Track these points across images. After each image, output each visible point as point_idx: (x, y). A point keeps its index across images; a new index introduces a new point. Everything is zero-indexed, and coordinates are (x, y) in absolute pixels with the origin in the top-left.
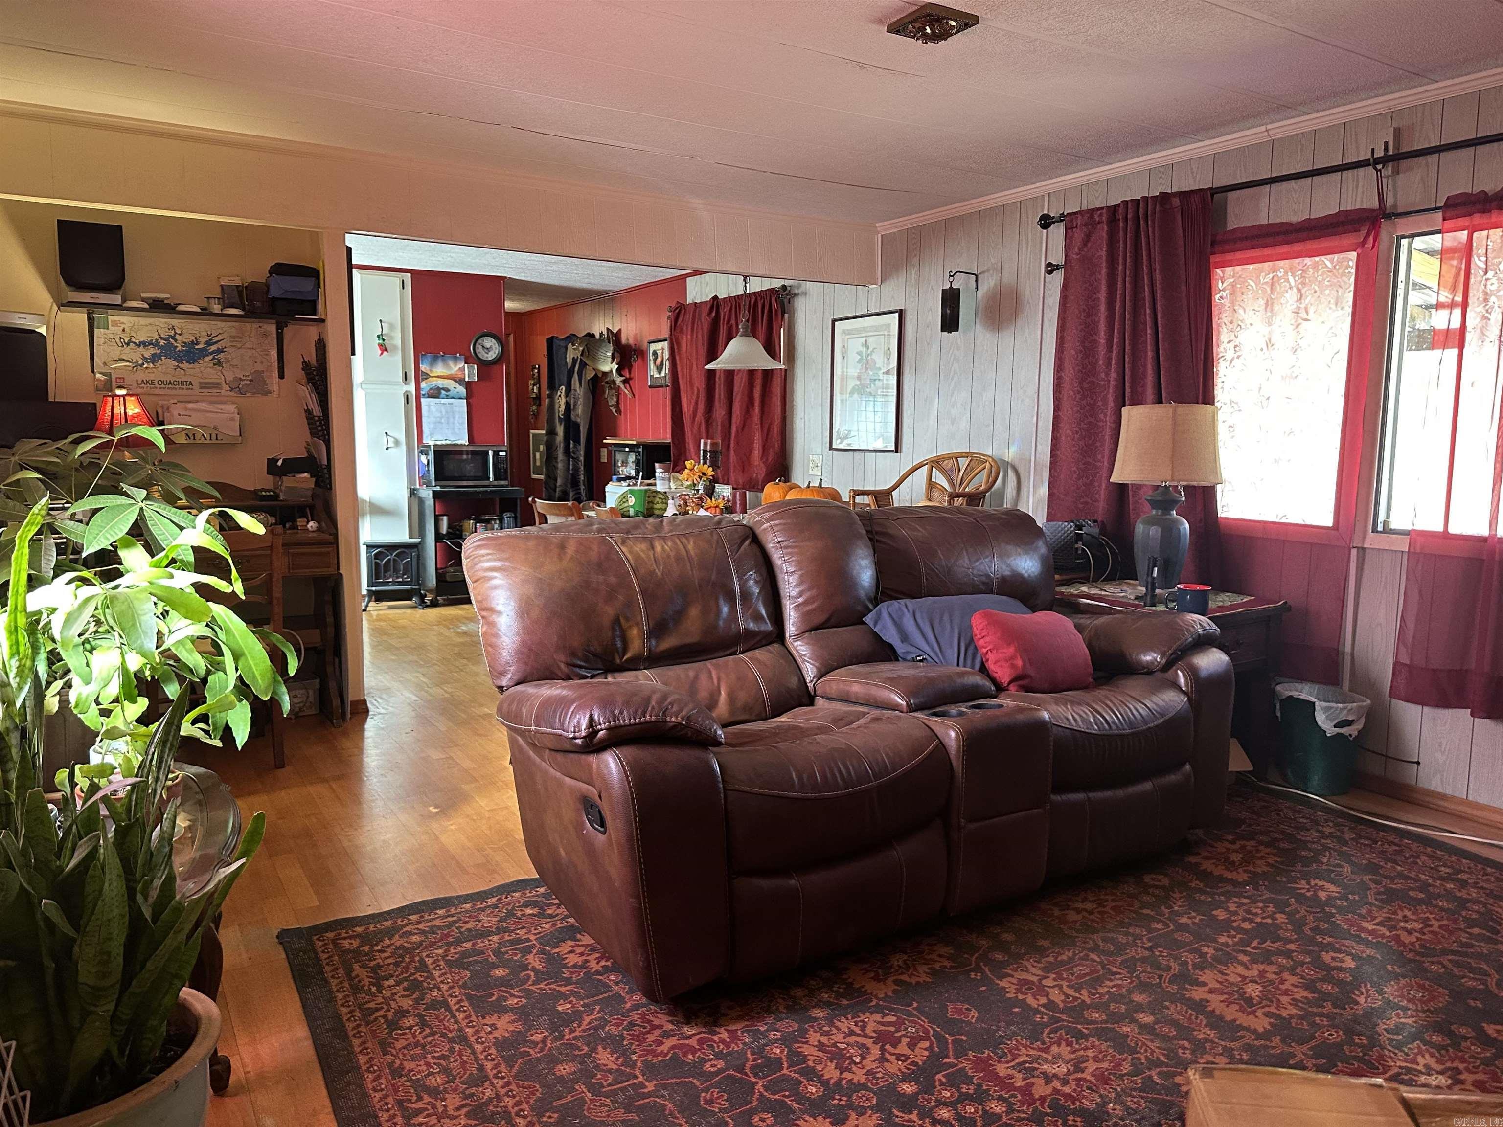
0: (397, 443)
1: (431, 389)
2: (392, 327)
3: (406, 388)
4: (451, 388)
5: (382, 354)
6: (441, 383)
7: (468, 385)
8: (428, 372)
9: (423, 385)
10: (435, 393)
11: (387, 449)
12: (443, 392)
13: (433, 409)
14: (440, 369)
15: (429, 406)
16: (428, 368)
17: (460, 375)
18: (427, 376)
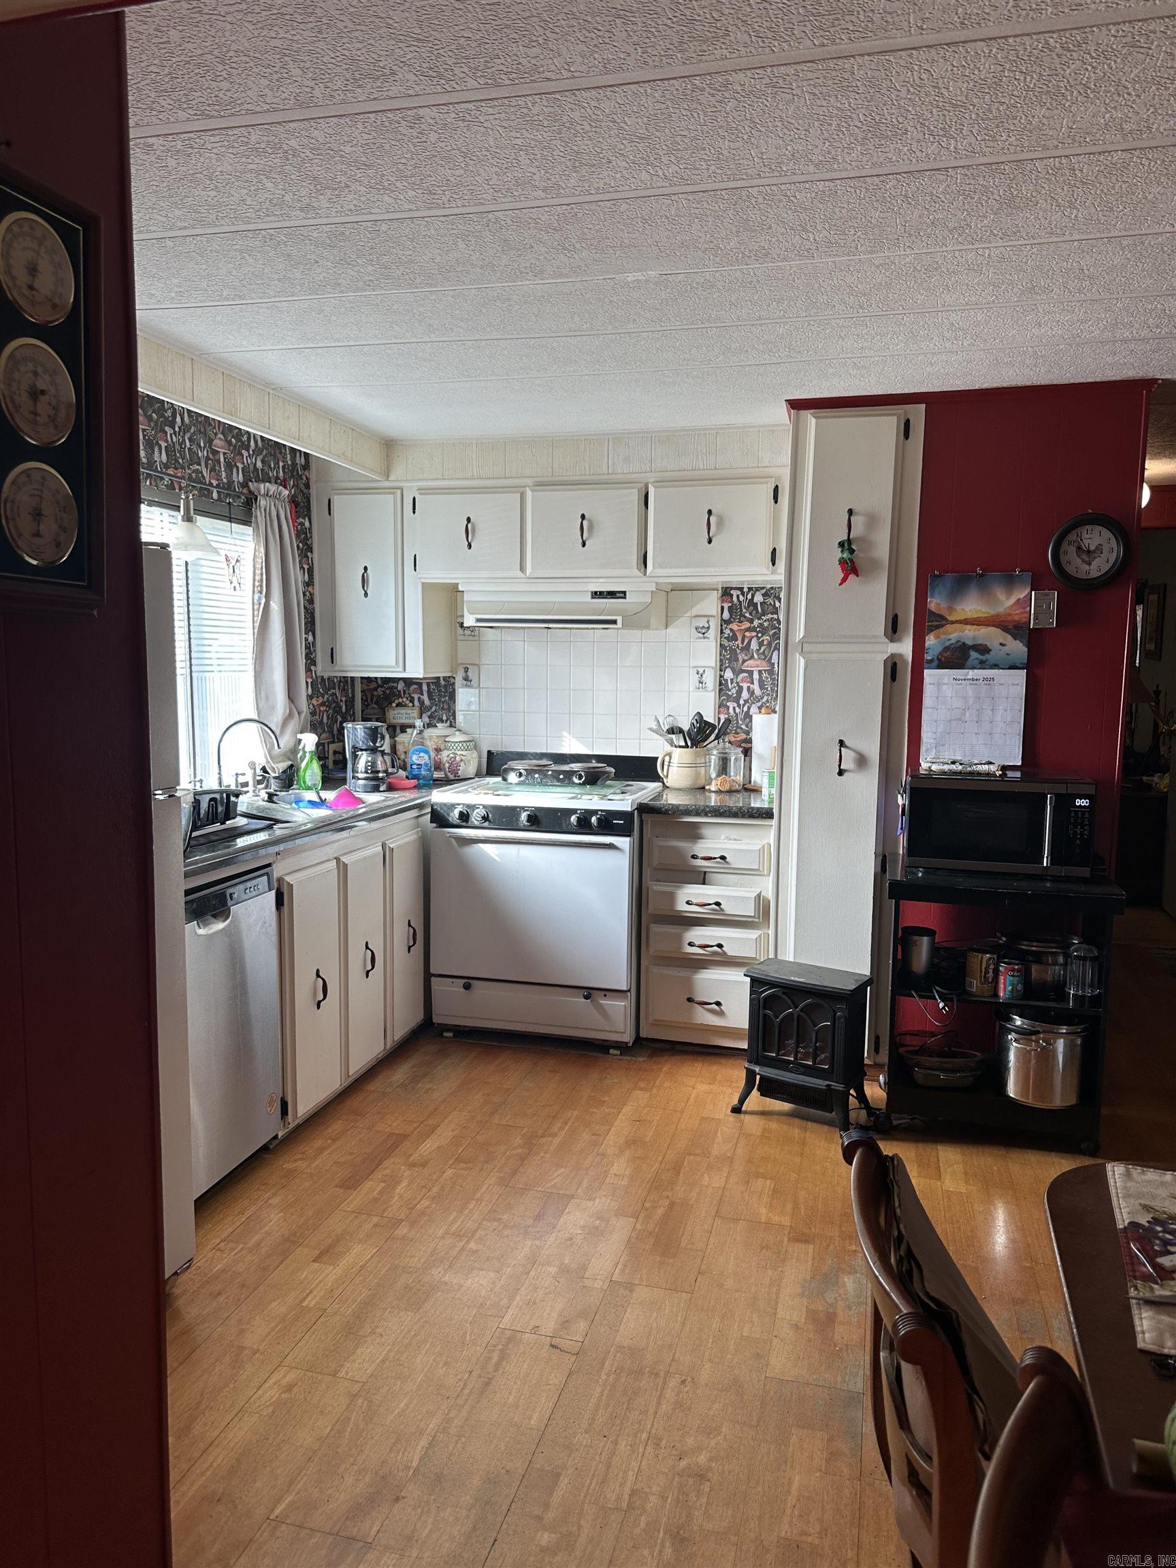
0: (862, 761)
1: (946, 649)
2: (872, 520)
3: (893, 648)
4: (994, 644)
5: (844, 580)
6: (970, 634)
7: (1034, 638)
8: (945, 613)
9: (931, 641)
10: (956, 658)
11: (841, 773)
12: (974, 655)
13: (947, 691)
14: (972, 606)
15: (939, 685)
16: (944, 605)
17: (1018, 615)
18: (939, 621)
